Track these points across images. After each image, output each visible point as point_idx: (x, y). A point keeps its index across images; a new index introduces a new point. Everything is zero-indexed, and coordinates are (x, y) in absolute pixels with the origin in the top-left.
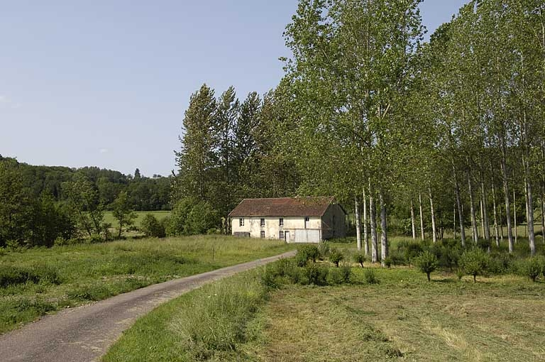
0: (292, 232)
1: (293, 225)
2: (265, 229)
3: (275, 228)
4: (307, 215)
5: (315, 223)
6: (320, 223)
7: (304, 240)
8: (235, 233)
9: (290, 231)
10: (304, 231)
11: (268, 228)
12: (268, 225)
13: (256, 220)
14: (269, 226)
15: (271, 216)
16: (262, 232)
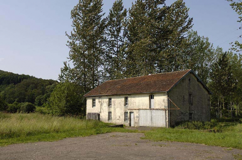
0: (136, 114)
1: (137, 104)
2: (112, 110)
3: (121, 109)
4: (152, 91)
5: (161, 101)
6: (166, 101)
7: (148, 123)
8: (89, 114)
9: (135, 111)
10: (149, 111)
11: (115, 109)
12: (114, 105)
13: (105, 100)
14: (116, 107)
15: (117, 95)
16: (110, 113)
